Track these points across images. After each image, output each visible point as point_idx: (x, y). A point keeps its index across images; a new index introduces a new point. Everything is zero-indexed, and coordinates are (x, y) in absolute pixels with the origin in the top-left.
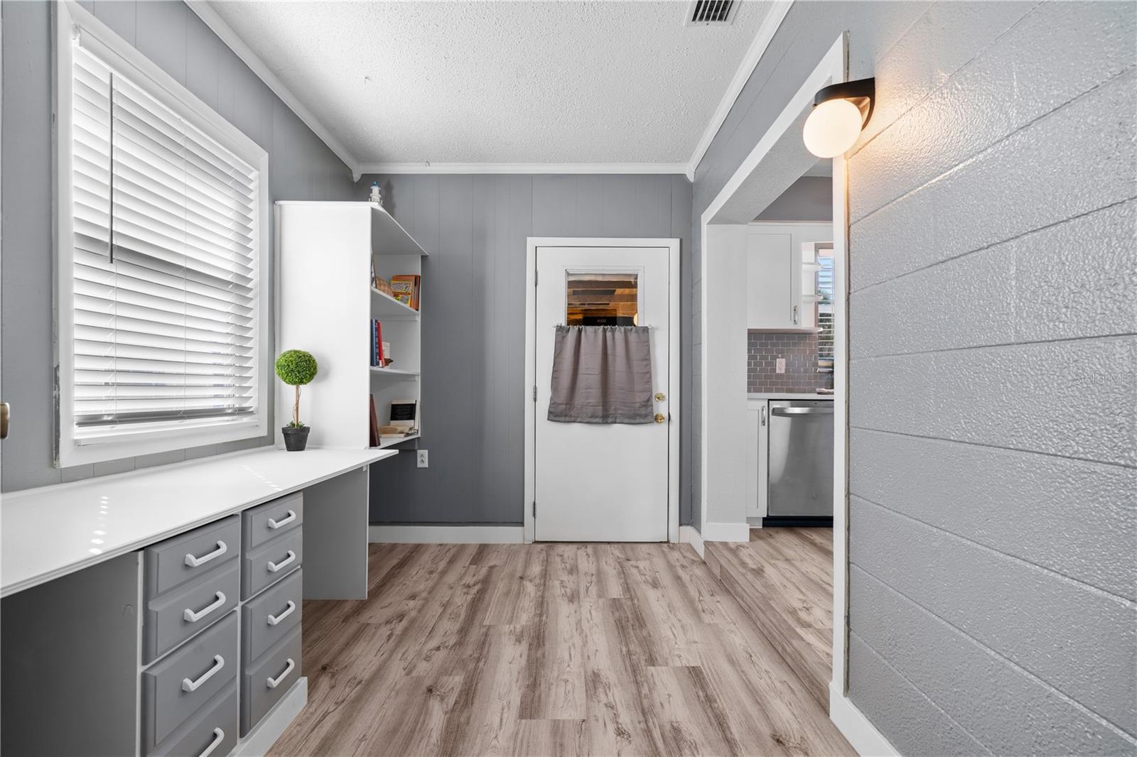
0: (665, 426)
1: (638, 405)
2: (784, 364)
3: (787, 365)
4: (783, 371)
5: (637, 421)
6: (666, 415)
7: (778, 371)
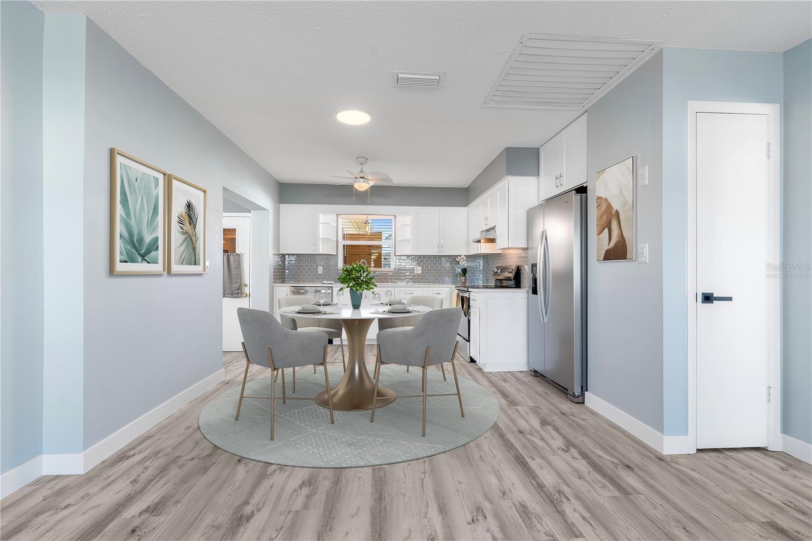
0: (248, 298)
1: (234, 289)
2: (322, 269)
3: (323, 269)
4: (321, 273)
5: (234, 296)
6: (248, 294)
7: (319, 272)
